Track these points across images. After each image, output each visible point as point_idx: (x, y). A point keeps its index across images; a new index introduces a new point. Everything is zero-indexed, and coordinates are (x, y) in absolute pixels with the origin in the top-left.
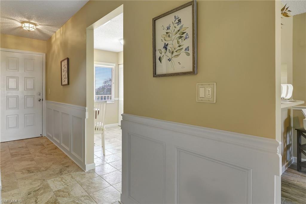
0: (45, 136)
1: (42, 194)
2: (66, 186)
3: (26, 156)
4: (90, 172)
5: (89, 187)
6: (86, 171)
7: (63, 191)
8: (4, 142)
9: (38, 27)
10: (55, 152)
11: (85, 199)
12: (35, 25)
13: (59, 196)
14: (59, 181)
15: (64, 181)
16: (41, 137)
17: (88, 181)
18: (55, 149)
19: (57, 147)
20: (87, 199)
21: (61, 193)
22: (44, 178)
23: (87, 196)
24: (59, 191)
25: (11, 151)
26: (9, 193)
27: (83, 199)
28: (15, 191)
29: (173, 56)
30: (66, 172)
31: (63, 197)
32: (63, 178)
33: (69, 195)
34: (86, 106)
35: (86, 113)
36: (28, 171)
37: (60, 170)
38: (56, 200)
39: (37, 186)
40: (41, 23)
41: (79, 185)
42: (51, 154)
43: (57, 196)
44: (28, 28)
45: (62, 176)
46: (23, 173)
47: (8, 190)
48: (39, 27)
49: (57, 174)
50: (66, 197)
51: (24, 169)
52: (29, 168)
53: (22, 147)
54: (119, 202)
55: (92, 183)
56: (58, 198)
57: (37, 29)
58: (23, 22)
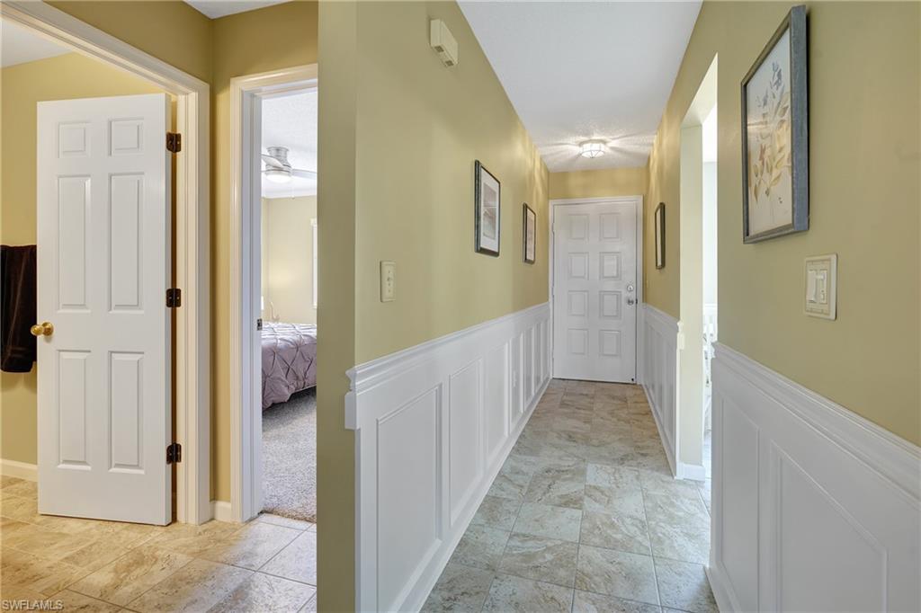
0: (643, 383)
1: (565, 480)
2: (614, 486)
3: (582, 411)
4: (685, 483)
5: (659, 509)
6: (675, 478)
7: (602, 492)
8: (564, 379)
9: (610, 145)
10: (638, 421)
11: (632, 524)
12: (604, 142)
13: (590, 496)
14: (609, 474)
15: (617, 476)
16: (633, 385)
17: (668, 498)
18: (644, 415)
19: (651, 411)
20: (637, 527)
21: (598, 494)
22: (586, 458)
23: (641, 521)
24: (595, 488)
25: (565, 398)
26: (524, 457)
27: (628, 521)
28: (533, 459)
29: (773, 178)
30: (634, 463)
31: (596, 501)
32: (619, 470)
33: (608, 502)
34: (679, 319)
35: (678, 335)
36: (570, 437)
37: (624, 455)
38: (581, 499)
39: (567, 464)
40: (611, 134)
41: (640, 496)
42: (629, 423)
43: (585, 494)
44: (589, 153)
45: (621, 467)
46: (560, 437)
47: (525, 454)
48: (614, 143)
49: (614, 459)
50: (601, 504)
51: (564, 431)
52: (574, 433)
53: (587, 395)
54: (704, 568)
55: (672, 504)
56: (586, 498)
57: (612, 148)
58: (581, 144)
